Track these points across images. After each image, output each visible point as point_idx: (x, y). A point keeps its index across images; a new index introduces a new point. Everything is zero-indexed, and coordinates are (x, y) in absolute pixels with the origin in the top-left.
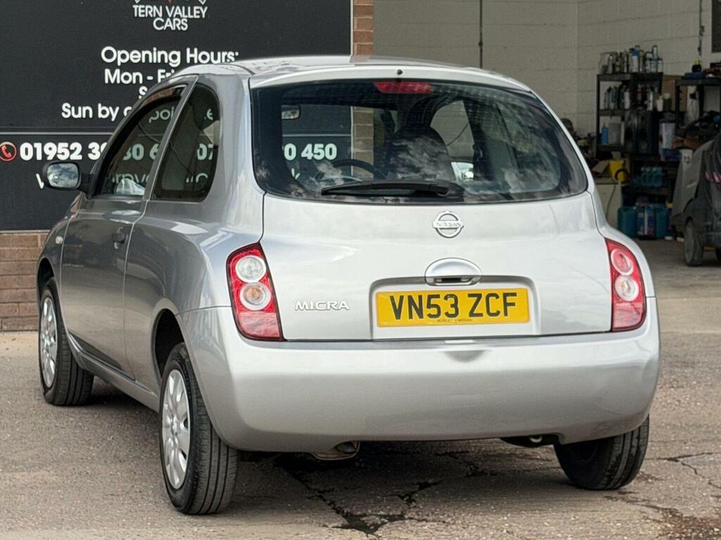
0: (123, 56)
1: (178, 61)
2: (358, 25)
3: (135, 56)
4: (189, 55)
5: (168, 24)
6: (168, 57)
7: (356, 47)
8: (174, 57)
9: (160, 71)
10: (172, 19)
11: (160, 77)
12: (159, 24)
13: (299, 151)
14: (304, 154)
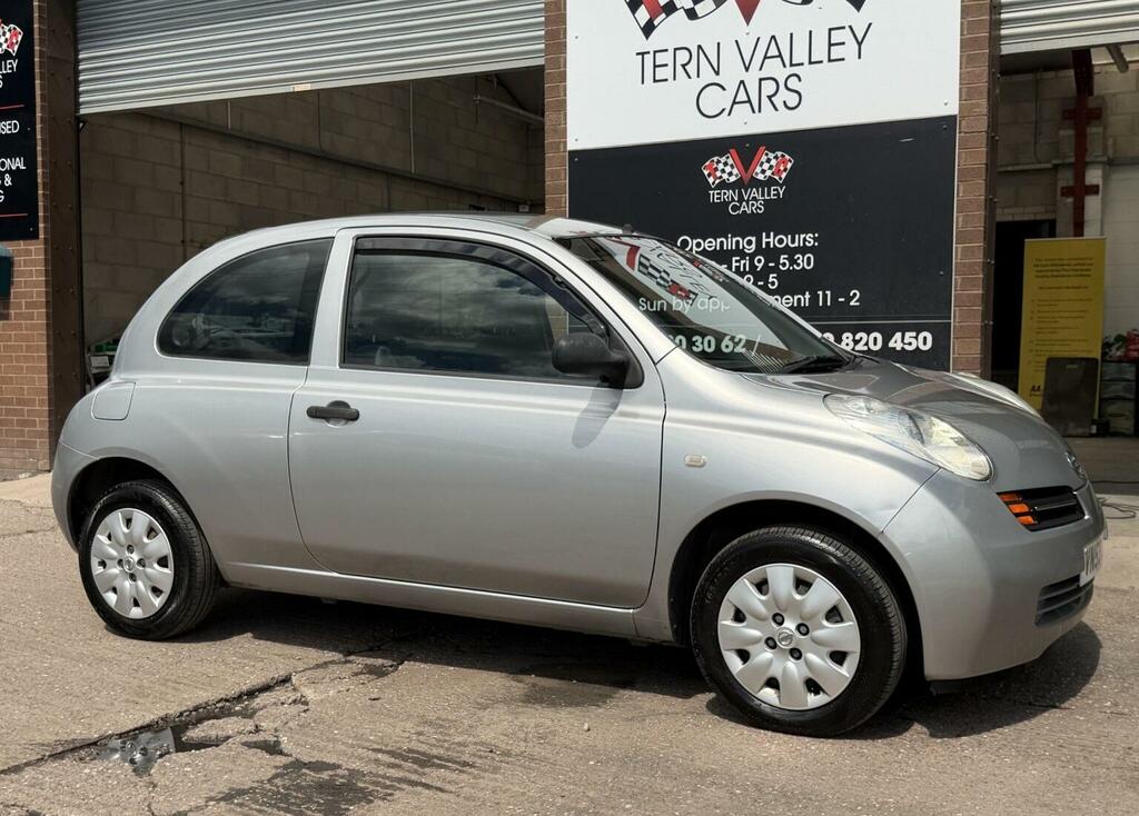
0: (698, 245)
1: (754, 246)
2: (964, 192)
3: (710, 244)
4: (764, 240)
5: (744, 208)
6: (743, 243)
7: (960, 219)
8: (749, 243)
9: (734, 259)
10: (747, 202)
11: (734, 264)
12: (735, 208)
13: (886, 341)
14: (891, 344)
